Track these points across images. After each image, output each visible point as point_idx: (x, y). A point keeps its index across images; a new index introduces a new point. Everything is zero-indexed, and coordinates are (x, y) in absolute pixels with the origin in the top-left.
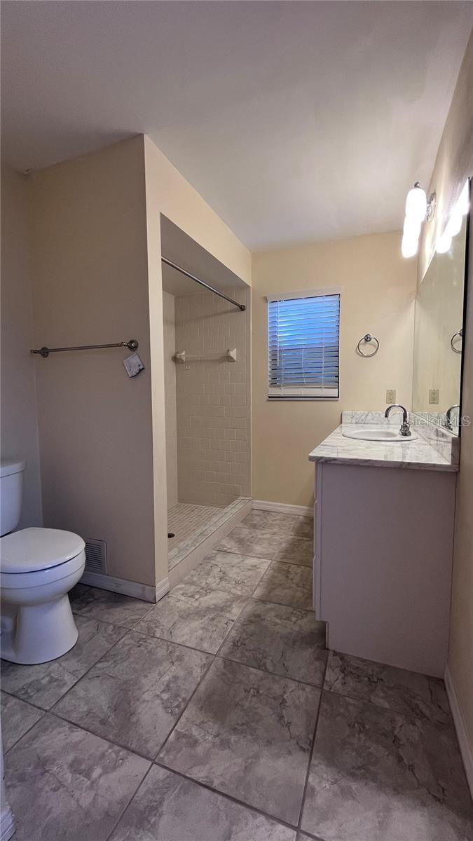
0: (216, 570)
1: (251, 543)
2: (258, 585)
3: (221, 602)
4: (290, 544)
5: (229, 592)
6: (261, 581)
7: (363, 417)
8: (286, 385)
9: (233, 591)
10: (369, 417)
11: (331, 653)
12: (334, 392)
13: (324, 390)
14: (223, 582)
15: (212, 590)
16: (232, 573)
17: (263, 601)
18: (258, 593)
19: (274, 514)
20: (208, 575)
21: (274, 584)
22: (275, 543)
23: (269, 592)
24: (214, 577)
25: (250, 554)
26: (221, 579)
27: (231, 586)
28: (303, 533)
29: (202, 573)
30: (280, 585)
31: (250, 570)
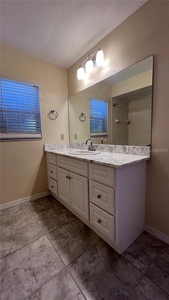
0: (22, 274)
1: (20, 234)
2: (59, 256)
3: (56, 291)
4: (42, 220)
5: (52, 278)
6: (57, 252)
7: (53, 147)
8: (10, 132)
9: (52, 274)
10: (56, 146)
11: (124, 255)
12: (39, 136)
13: (34, 134)
14: (38, 276)
15: (39, 290)
16: (36, 264)
17: (73, 262)
18: (65, 260)
19: (11, 209)
20: (20, 282)
21: (64, 247)
22: (34, 225)
23: (69, 254)
24: (27, 279)
25: (29, 242)
26: (34, 275)
27: (47, 273)
28: (40, 210)
29: (13, 286)
30: (68, 244)
31: (42, 251)
